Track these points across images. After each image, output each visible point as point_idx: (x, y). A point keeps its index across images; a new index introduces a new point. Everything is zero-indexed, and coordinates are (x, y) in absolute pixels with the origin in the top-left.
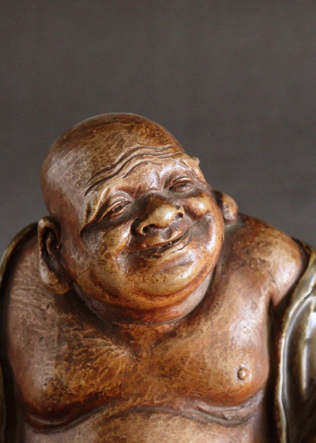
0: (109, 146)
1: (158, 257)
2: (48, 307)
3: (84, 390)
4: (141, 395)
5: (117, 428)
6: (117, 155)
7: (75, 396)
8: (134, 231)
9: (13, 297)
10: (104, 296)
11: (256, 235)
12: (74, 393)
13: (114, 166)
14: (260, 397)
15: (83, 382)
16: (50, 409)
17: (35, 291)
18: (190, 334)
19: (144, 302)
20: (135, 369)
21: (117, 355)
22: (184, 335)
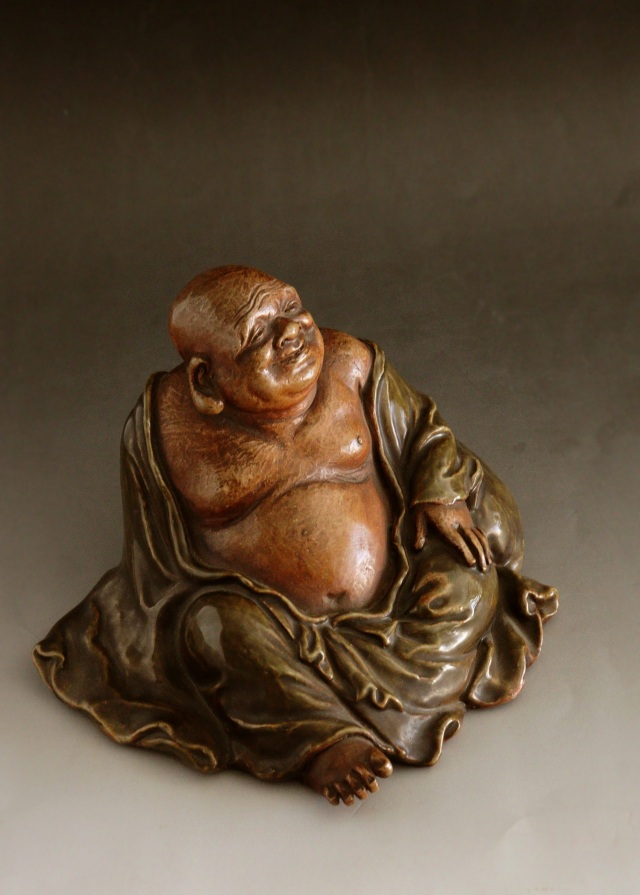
0: (239, 290)
1: (295, 362)
2: (202, 429)
3: (253, 482)
4: (296, 474)
5: (287, 503)
6: (247, 294)
7: (248, 489)
8: (275, 347)
9: (164, 432)
10: (258, 403)
11: (334, 338)
12: (246, 486)
13: (249, 302)
14: (370, 457)
15: (251, 476)
16: (227, 506)
17: (186, 421)
18: (317, 421)
19: (287, 400)
20: (285, 456)
21: (270, 449)
22: (313, 421)
